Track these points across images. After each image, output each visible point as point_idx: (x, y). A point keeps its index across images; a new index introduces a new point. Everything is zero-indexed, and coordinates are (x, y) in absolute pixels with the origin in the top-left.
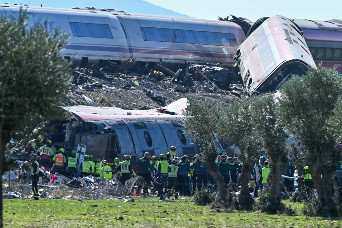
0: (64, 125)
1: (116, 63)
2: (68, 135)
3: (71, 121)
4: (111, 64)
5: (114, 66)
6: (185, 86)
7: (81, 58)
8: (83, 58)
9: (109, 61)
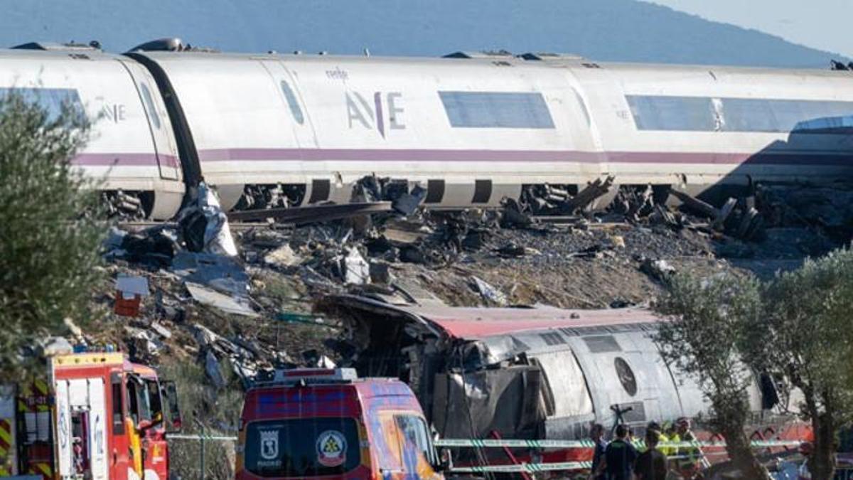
0: (404, 350)
1: (564, 192)
2: (415, 375)
3: (421, 339)
4: (552, 193)
5: (562, 199)
6: (744, 242)
7: (474, 182)
8: (478, 182)
9: (547, 187)
